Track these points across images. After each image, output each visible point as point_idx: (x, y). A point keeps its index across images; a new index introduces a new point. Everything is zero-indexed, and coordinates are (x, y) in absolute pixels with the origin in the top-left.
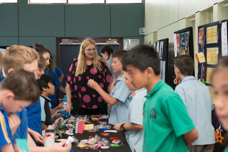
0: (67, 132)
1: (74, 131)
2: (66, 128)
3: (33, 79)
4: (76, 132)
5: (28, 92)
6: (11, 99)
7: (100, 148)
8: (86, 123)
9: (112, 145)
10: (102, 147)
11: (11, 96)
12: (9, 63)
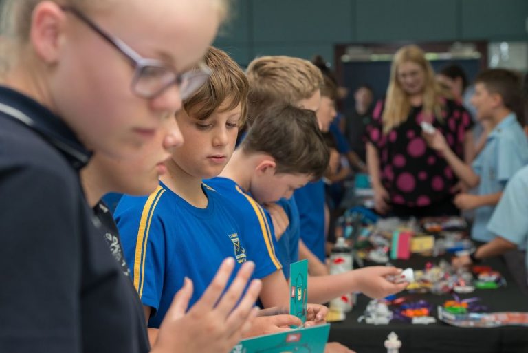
0: (374, 256)
1: (389, 253)
2: (369, 246)
3: (313, 126)
4: (395, 255)
5: (305, 153)
6: (270, 172)
7: (452, 292)
8: (415, 236)
9: (481, 285)
10: (458, 289)
11: (271, 166)
12: (262, 102)
